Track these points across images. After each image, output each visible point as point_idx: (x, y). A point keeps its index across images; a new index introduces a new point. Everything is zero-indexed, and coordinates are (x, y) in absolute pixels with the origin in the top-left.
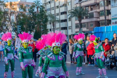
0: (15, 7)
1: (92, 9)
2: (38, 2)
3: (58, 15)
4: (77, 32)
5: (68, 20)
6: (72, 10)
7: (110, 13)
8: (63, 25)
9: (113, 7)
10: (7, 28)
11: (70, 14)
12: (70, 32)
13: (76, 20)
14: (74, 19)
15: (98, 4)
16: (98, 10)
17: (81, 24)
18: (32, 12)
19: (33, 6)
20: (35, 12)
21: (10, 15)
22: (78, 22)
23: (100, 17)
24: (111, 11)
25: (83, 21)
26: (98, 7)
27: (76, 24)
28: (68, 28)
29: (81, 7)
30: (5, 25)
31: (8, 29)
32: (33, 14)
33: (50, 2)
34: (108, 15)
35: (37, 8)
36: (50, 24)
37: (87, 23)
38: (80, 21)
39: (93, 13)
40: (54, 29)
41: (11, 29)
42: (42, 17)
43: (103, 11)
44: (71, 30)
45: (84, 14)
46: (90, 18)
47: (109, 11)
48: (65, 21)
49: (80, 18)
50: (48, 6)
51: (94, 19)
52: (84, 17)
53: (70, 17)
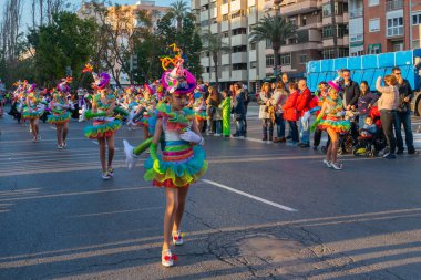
0: (127, 15)
1: (304, 23)
2: (181, 5)
3: (226, 35)
4: (268, 75)
5: (249, 47)
6: (257, 23)
7: (347, 32)
8: (237, 58)
9: (353, 16)
10: (109, 65)
11: (252, 34)
12: (253, 76)
13: (267, 47)
14: (262, 44)
15: (319, 11)
16: (319, 25)
17: (279, 56)
18: (166, 27)
19: (171, 15)
20: (173, 28)
21: (117, 35)
22: (271, 51)
23: (325, 42)
24: (350, 27)
25: (283, 49)
26: (318, 17)
27: (267, 56)
28: (249, 66)
29: (279, 18)
30: (105, 58)
31: (112, 67)
32: (169, 31)
33: (207, 6)
34: (341, 36)
35: (179, 19)
36: (208, 55)
37: (293, 53)
38: (277, 49)
39: (306, 31)
40: (216, 67)
41: (118, 66)
42: (189, 39)
43: (329, 26)
44: (255, 70)
45: (287, 33)
46: (299, 42)
47: (345, 26)
48: (242, 48)
49: (277, 43)
50: (204, 16)
51: (310, 46)
52: (287, 41)
53: (254, 40)
